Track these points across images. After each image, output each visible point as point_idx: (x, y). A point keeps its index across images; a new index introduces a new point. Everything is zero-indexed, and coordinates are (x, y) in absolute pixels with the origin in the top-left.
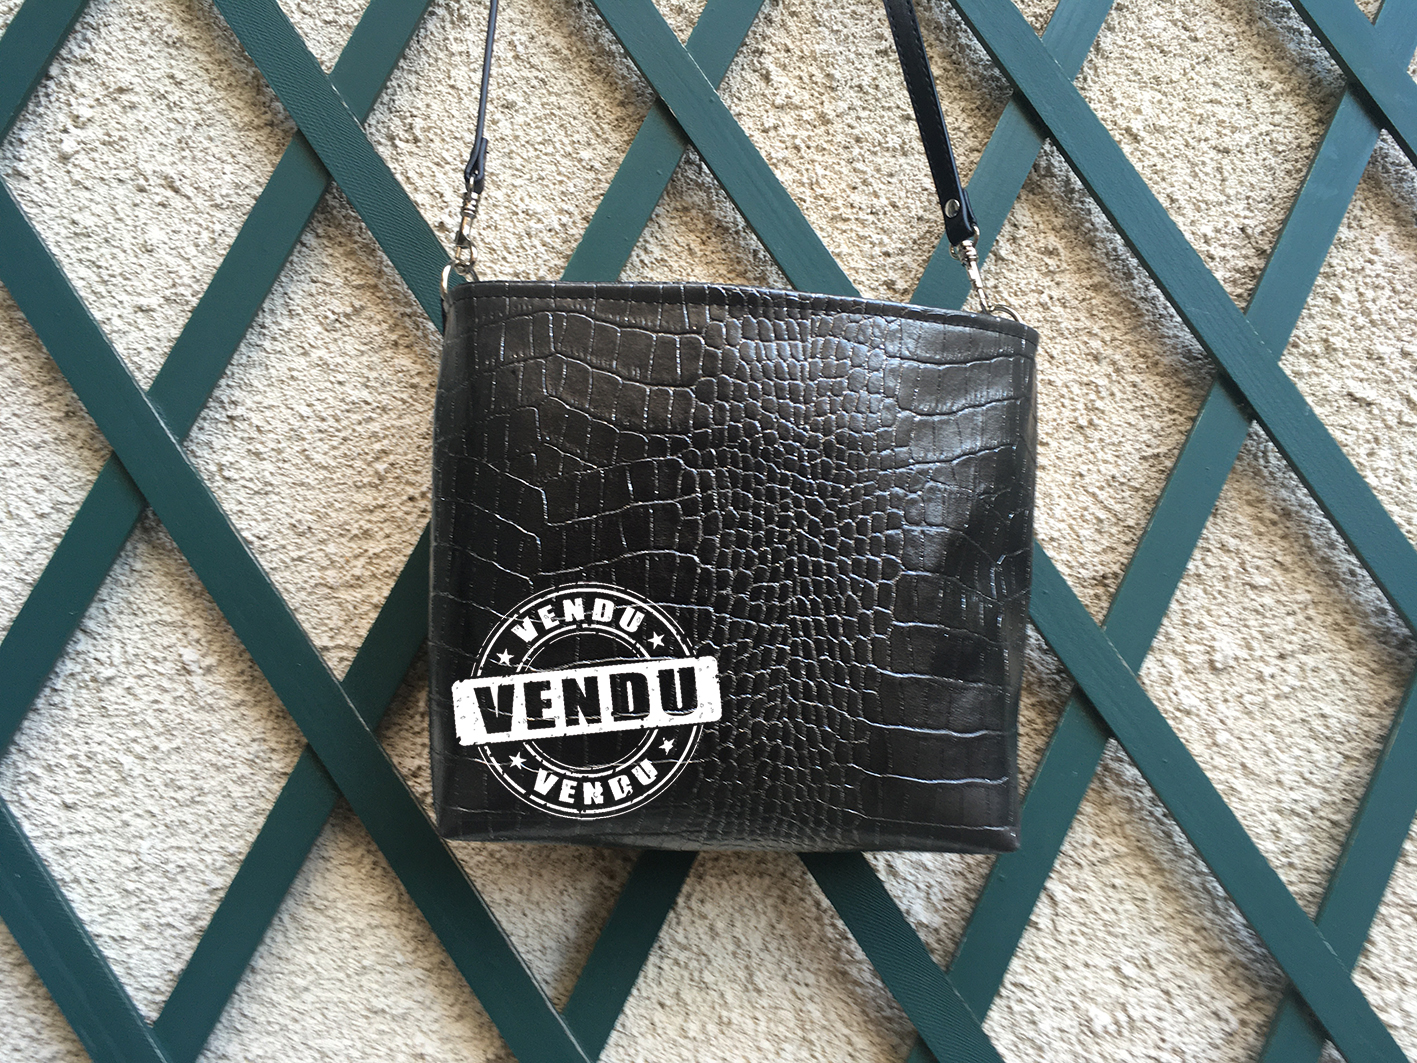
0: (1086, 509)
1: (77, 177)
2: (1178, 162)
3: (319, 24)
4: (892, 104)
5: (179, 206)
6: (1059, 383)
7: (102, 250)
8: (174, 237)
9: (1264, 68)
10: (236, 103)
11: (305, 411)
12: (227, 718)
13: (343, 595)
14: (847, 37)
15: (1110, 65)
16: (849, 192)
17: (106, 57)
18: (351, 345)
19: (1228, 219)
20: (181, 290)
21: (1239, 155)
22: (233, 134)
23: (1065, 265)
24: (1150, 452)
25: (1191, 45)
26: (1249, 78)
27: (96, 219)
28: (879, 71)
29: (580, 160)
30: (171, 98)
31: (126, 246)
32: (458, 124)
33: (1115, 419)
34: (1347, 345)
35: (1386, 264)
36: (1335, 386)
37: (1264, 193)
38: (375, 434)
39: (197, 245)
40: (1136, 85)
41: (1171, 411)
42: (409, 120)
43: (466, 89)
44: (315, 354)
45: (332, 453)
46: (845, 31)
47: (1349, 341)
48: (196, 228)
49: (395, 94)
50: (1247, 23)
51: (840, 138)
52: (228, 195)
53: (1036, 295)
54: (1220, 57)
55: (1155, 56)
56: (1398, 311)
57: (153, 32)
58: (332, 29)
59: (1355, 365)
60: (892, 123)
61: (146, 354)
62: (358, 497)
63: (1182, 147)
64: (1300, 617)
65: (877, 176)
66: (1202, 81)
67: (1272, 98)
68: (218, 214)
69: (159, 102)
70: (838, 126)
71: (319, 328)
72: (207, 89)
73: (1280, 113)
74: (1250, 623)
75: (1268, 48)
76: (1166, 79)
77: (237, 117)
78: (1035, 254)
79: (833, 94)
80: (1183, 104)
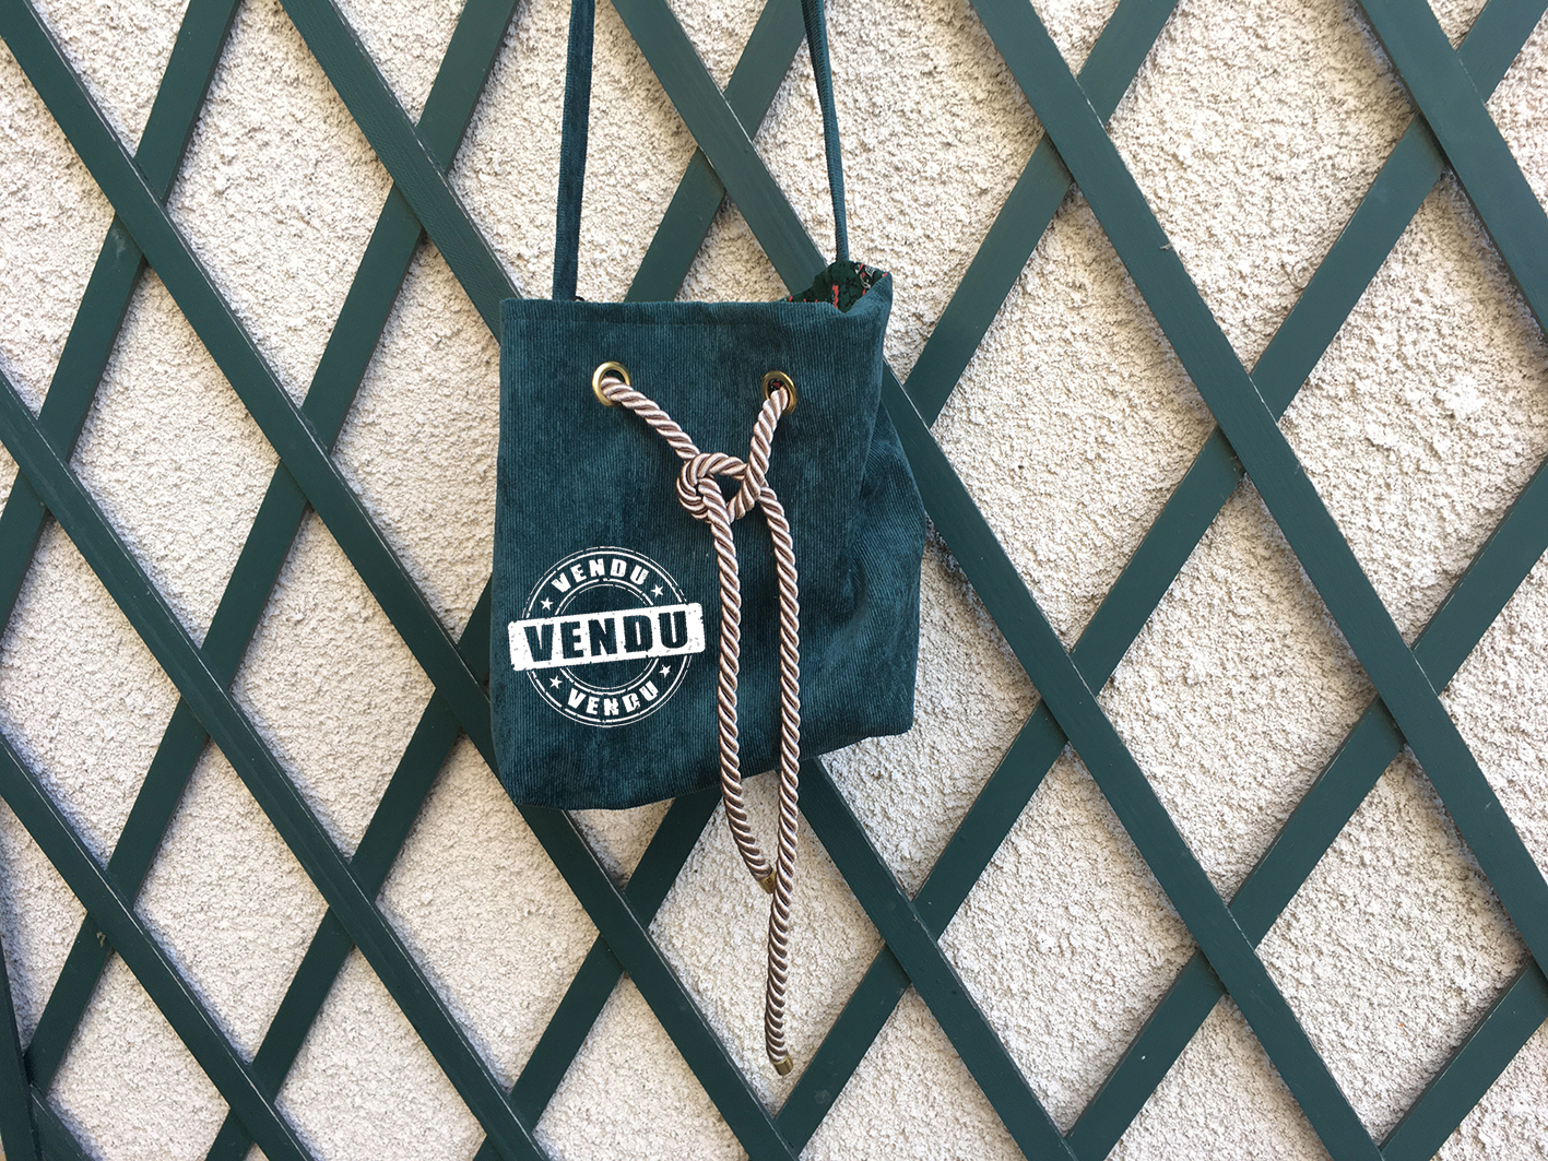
0: (1085, 535)
1: (231, 212)
2: (1225, 191)
3: (410, 58)
4: (934, 131)
5: (311, 238)
6: (1073, 416)
7: (257, 277)
8: (310, 265)
9: (1341, 80)
10: (345, 138)
11: (420, 418)
12: (384, 655)
13: (459, 569)
14: (892, 58)
15: (1166, 81)
16: (885, 224)
17: (240, 97)
18: (454, 363)
19: (1270, 254)
20: (319, 313)
21: (1294, 183)
22: (347, 169)
23: (1091, 301)
24: (1154, 485)
25: (1260, 55)
26: (1321, 92)
27: (248, 248)
28: (924, 94)
29: (638, 193)
30: (296, 136)
31: (274, 273)
32: (532, 157)
33: (1124, 455)
34: (1375, 388)
35: (1435, 307)
36: (1353, 430)
37: (1313, 226)
38: (475, 441)
39: (327, 273)
40: (1192, 103)
41: (1183, 448)
42: (489, 155)
43: (537, 122)
44: (427, 370)
45: (444, 454)
46: (891, 51)
47: (1380, 384)
48: (325, 258)
49: (476, 128)
50: (1330, 26)
51: (880, 167)
52: (347, 229)
53: (1060, 329)
54: (1292, 67)
55: (1218, 70)
56: (1440, 354)
57: (274, 72)
58: (420, 63)
59: (1380, 409)
60: (932, 150)
61: (299, 366)
62: (466, 491)
63: (1231, 176)
64: (1278, 645)
65: (915, 205)
66: (1265, 98)
67: (1343, 116)
68: (343, 246)
69: (286, 139)
70: (879, 154)
71: (427, 348)
72: (323, 127)
73: (1348, 134)
74: (1228, 646)
75: (1349, 56)
76: (1226, 97)
77: (349, 153)
78: (1064, 287)
79: (875, 120)
80: (1240, 126)
